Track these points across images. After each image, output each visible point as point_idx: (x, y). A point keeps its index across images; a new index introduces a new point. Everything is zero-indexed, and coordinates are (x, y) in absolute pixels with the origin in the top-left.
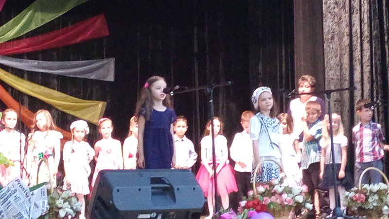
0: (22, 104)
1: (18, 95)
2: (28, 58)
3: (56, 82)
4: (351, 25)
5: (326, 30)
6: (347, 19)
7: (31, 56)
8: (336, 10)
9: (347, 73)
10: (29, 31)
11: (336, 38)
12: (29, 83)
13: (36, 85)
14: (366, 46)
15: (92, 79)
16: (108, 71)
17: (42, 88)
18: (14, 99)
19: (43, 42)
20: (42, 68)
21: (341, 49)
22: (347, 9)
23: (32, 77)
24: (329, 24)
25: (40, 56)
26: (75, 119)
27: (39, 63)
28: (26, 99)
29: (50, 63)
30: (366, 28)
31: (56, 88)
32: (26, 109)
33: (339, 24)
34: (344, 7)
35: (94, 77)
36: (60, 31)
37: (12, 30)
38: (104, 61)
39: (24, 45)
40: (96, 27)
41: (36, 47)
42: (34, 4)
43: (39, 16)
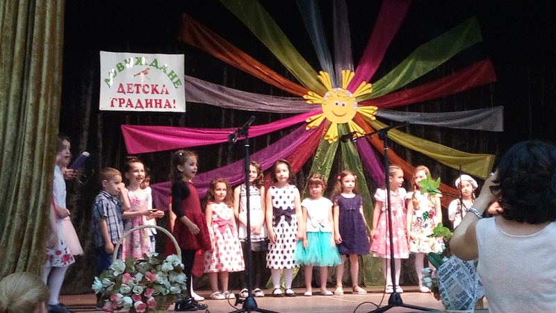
0: (405, 159)
1: (401, 150)
2: (410, 111)
3: (439, 135)
7: (413, 108)
10: (411, 81)
12: (412, 137)
13: (420, 139)
15: (479, 130)
16: (496, 121)
17: (426, 142)
18: (397, 154)
20: (425, 120)
23: (414, 130)
25: (422, 107)
27: (421, 115)
28: (409, 154)
29: (433, 115)
31: (440, 141)
32: (409, 165)
35: (480, 128)
36: (443, 80)
37: (393, 81)
38: (492, 110)
39: (406, 96)
40: (483, 72)
41: (418, 98)
42: (414, 52)
43: (420, 64)
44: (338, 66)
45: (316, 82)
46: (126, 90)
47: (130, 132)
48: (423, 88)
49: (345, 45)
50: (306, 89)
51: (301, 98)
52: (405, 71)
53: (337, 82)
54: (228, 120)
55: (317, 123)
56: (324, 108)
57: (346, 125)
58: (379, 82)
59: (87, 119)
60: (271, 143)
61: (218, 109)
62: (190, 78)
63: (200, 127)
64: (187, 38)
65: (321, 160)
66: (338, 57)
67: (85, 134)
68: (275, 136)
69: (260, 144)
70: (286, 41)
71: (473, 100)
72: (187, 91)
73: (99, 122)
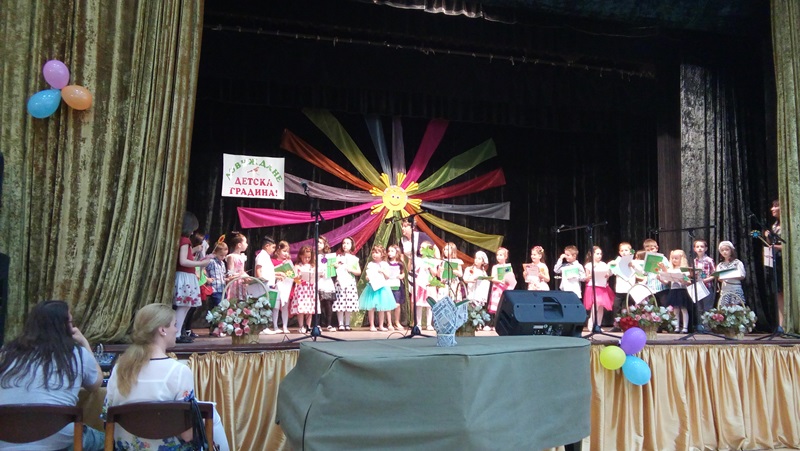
1: (437, 231)
2: (445, 203)
3: (465, 221)
4: (707, 173)
5: (683, 179)
6: (704, 169)
7: (447, 201)
8: (693, 161)
9: (702, 214)
10: (446, 182)
11: (692, 185)
12: (446, 222)
13: (452, 224)
15: (493, 219)
16: (505, 212)
17: (456, 225)
19: (456, 191)
20: (456, 210)
21: (697, 194)
22: (703, 160)
23: (448, 217)
24: (686, 173)
25: (454, 201)
26: (479, 249)
27: (453, 206)
28: (443, 233)
29: (460, 207)
31: (466, 225)
33: (695, 173)
34: (700, 159)
35: (493, 217)
36: (469, 182)
37: (433, 182)
38: (502, 204)
39: (442, 193)
40: (496, 178)
41: (451, 194)
42: (449, 162)
43: (453, 171)
44: (395, 170)
45: (378, 181)
46: (241, 181)
47: (244, 213)
48: (454, 187)
49: (400, 154)
50: (371, 185)
51: (367, 192)
52: (442, 176)
53: (394, 181)
54: (315, 206)
55: (379, 210)
56: (384, 199)
57: (400, 211)
58: (423, 182)
59: (212, 202)
61: (308, 198)
62: (289, 175)
63: (294, 210)
64: (287, 147)
65: (381, 235)
66: (395, 165)
67: (211, 213)
68: (349, 218)
69: (337, 223)
70: (358, 152)
71: (490, 197)
72: (286, 184)
73: (221, 205)
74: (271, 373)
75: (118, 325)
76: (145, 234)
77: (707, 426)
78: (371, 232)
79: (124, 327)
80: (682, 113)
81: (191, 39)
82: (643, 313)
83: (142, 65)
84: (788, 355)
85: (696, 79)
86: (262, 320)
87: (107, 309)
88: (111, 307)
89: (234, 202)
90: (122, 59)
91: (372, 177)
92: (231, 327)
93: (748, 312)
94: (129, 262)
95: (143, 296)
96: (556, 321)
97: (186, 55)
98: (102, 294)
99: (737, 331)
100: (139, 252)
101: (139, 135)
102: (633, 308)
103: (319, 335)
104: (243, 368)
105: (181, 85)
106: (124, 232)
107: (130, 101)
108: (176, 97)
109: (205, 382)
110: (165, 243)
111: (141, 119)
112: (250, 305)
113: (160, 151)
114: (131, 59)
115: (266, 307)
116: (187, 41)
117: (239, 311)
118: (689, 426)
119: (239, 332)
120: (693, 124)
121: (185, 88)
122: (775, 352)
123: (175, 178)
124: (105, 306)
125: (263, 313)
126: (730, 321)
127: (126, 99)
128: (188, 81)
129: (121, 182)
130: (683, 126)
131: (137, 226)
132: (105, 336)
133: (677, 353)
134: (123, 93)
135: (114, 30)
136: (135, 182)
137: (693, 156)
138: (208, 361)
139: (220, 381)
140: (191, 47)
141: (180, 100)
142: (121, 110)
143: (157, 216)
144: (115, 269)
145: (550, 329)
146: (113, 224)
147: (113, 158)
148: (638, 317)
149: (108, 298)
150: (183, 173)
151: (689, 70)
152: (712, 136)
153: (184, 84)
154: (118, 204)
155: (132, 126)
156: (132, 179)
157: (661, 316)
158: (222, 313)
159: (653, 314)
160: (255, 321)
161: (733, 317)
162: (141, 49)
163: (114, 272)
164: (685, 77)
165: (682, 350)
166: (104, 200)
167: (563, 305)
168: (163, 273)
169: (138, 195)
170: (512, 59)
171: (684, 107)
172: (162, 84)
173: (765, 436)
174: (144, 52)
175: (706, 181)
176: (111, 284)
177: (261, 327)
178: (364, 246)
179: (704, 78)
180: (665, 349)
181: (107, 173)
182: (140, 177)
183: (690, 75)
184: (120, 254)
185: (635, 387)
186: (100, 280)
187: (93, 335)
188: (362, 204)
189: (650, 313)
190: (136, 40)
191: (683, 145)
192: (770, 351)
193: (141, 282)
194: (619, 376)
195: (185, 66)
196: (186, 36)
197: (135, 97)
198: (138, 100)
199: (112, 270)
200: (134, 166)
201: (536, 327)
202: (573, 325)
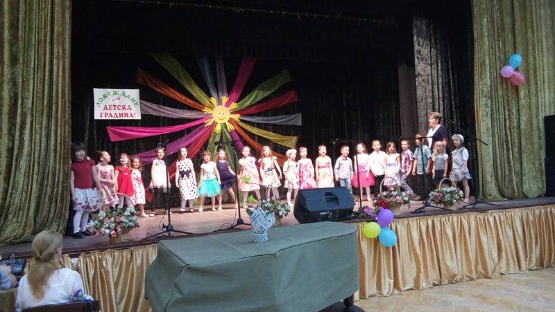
0: (255, 140)
1: (252, 135)
3: (271, 127)
4: (433, 91)
5: (418, 96)
6: (431, 88)
7: (258, 115)
8: (423, 84)
10: (257, 101)
11: (424, 100)
13: (262, 130)
14: (441, 102)
16: (298, 120)
19: (263, 107)
20: (264, 121)
21: (427, 106)
22: (430, 83)
23: (259, 126)
24: (419, 92)
25: (263, 114)
27: (262, 118)
28: (256, 137)
29: (268, 118)
30: (441, 93)
31: (271, 131)
32: (257, 143)
33: (425, 92)
34: (428, 82)
35: (290, 124)
36: (272, 101)
37: (248, 101)
38: (296, 115)
39: (254, 109)
40: (291, 97)
41: (260, 109)
42: (258, 87)
43: (261, 93)
44: (220, 94)
45: (209, 103)
47: (111, 130)
48: (262, 105)
49: (223, 82)
50: (204, 106)
51: (201, 111)
52: (253, 97)
53: (220, 102)
54: (164, 122)
55: (210, 123)
56: (213, 116)
57: (225, 124)
58: (241, 102)
59: (88, 124)
60: (187, 134)
61: (159, 117)
62: (143, 102)
63: (149, 127)
64: (141, 81)
66: (220, 88)
67: (87, 131)
68: (189, 130)
69: (180, 134)
70: (192, 82)
71: (286, 110)
72: (142, 109)
73: (95, 125)
74: (139, 262)
75: (24, 230)
76: (39, 163)
77: (434, 269)
78: (205, 139)
79: (29, 231)
80: (415, 51)
81: (63, 17)
82: (392, 196)
83: (26, 39)
84: (484, 218)
85: (423, 27)
86: (130, 223)
87: (15, 219)
88: (18, 217)
89: (104, 123)
90: (10, 35)
91: (204, 100)
92: (108, 231)
93: (458, 191)
94: (29, 185)
95: (41, 207)
96: (334, 209)
97: (60, 30)
98: (11, 209)
99: (452, 204)
100: (35, 177)
101: (29, 92)
102: (385, 193)
103: (172, 230)
104: (118, 260)
105: (58, 52)
106: (23, 163)
107: (19, 66)
108: (55, 62)
109: (92, 273)
110: (55, 168)
111: (29, 80)
112: (121, 213)
113: (45, 102)
114: (18, 34)
115: (132, 214)
116: (60, 20)
117: (113, 219)
118: (422, 270)
119: (114, 234)
120: (422, 59)
121: (61, 55)
122: (476, 216)
123: (59, 121)
124: (13, 217)
125: (130, 219)
126: (447, 197)
127: (16, 64)
128: (64, 50)
129: (18, 127)
130: (416, 60)
131: (32, 159)
132: (15, 239)
133: (413, 223)
134: (14, 60)
135: (3, 13)
136: (28, 126)
137: (423, 80)
138: (93, 258)
139: (103, 270)
140: (63, 24)
141: (58, 64)
142: (13, 74)
143: (47, 149)
144: (19, 191)
145: (331, 214)
146: (14, 158)
147: (10, 109)
148: (388, 200)
149: (15, 213)
150: (65, 117)
151: (419, 21)
152: (435, 66)
153: (61, 51)
154: (17, 143)
155: (23, 85)
156: (25, 124)
157: (402, 198)
158: (100, 221)
159: (398, 198)
160: (125, 225)
161: (449, 195)
162: (25, 27)
163: (18, 193)
164: (416, 26)
165: (416, 221)
166: (6, 141)
167: (339, 197)
168: (56, 189)
169: (31, 135)
170: (298, 14)
171: (416, 47)
172: (42, 52)
173: (470, 271)
174: (27, 29)
175: (433, 97)
176: (16, 201)
177: (130, 228)
178: (201, 149)
179: (428, 26)
180: (405, 221)
181: (7, 121)
182: (32, 122)
183: (419, 24)
184: (22, 180)
185: (387, 248)
186: (8, 199)
187: (6, 239)
188: (198, 119)
189: (396, 196)
190: (20, 20)
191: (417, 73)
192: (473, 216)
193: (39, 198)
194: (377, 241)
195: (60, 38)
196: (60, 16)
197: (24, 63)
198: (25, 65)
199: (17, 191)
200: (26, 114)
201: (321, 214)
202: (345, 210)
